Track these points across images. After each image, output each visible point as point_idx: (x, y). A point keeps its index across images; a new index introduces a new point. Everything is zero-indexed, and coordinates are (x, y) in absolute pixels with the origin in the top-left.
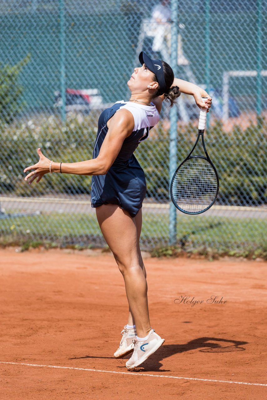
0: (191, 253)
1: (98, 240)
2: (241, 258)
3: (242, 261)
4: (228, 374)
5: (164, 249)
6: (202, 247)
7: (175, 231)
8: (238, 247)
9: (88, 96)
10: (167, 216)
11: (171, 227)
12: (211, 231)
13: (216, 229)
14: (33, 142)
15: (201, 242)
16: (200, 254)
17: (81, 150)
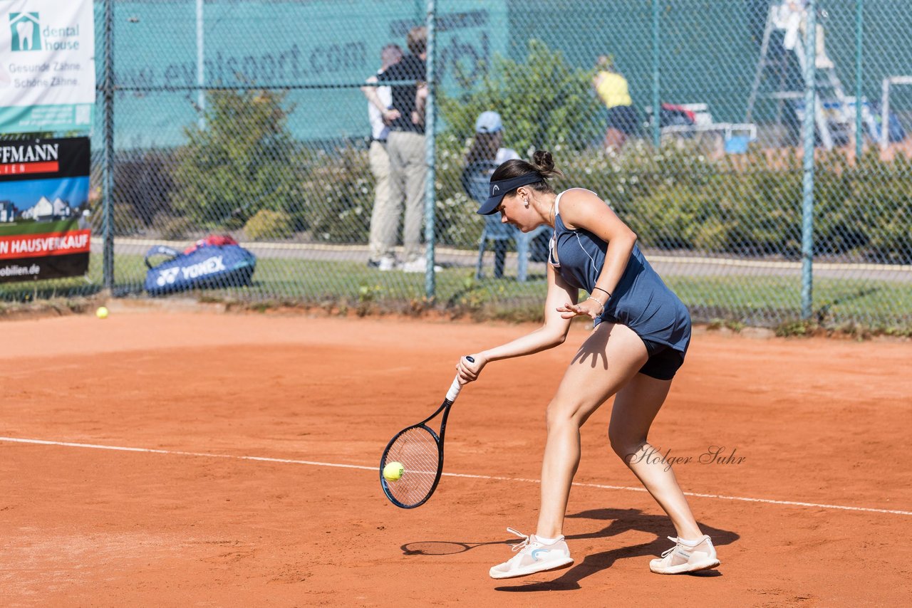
0: (832, 330)
1: (701, 312)
2: (903, 337)
3: (904, 341)
4: (880, 499)
5: (794, 325)
6: (848, 322)
7: (810, 299)
8: (899, 322)
9: (692, 114)
10: (798, 278)
11: (805, 293)
12: (862, 300)
13: (867, 297)
14: (612, 175)
15: (846, 315)
16: (845, 332)
17: (679, 186)
